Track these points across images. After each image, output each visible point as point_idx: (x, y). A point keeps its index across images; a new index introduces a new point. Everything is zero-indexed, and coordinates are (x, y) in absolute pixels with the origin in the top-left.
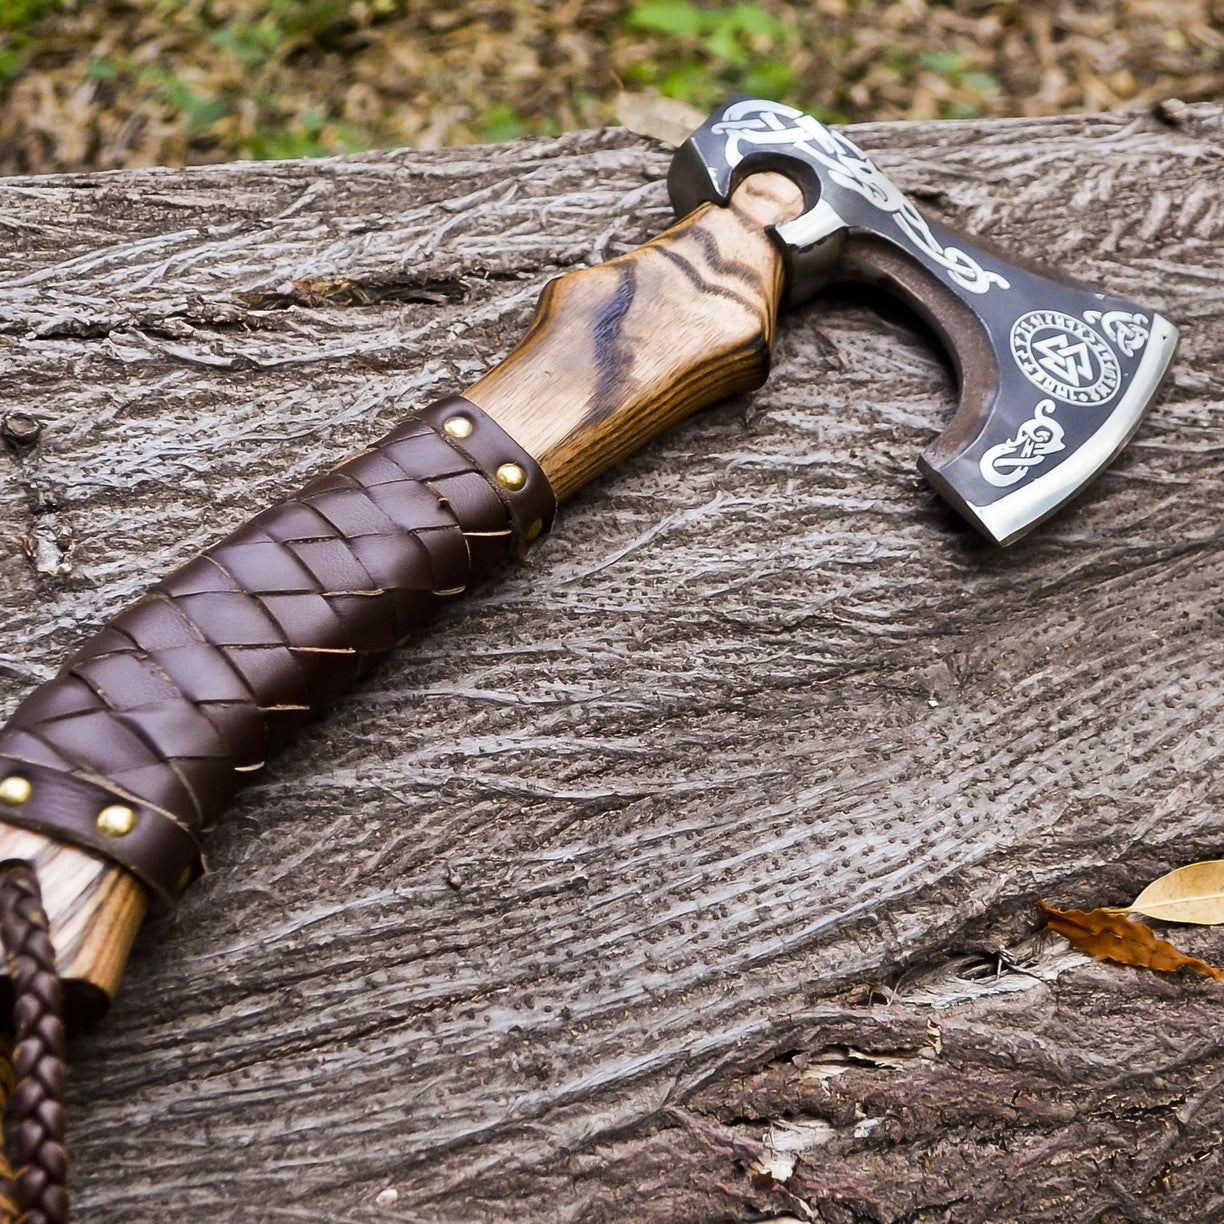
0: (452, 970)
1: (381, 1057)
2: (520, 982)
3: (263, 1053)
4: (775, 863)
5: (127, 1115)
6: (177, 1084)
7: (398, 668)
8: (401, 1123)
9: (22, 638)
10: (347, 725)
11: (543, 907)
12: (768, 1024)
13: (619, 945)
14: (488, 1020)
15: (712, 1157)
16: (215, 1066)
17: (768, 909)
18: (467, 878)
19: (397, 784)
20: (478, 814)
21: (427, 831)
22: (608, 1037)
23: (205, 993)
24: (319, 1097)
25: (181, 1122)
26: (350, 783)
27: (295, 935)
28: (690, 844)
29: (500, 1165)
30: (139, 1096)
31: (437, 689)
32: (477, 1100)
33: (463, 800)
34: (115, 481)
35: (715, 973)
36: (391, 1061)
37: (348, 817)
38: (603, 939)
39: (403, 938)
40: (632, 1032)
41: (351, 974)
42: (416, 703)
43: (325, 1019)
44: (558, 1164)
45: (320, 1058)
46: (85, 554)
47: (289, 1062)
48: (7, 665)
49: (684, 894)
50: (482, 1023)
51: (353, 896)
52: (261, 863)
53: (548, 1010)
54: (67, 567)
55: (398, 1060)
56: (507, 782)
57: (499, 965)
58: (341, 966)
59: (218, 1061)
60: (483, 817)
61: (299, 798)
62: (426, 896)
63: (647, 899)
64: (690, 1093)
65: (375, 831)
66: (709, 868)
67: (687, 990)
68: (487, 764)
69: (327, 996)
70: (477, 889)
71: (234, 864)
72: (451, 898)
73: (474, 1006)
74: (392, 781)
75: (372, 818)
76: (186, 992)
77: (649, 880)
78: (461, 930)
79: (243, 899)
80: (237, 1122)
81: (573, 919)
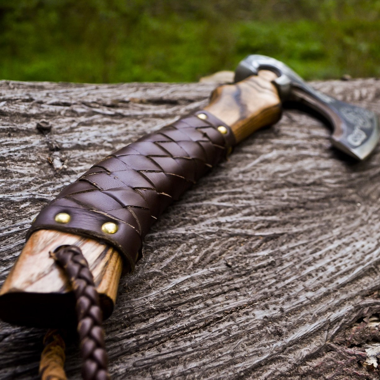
0: (236, 297)
1: (217, 334)
2: (262, 300)
3: (170, 337)
4: (335, 252)
5: (115, 370)
6: (135, 354)
7: (190, 196)
8: (231, 360)
9: (50, 189)
10: (177, 214)
11: (262, 272)
12: (353, 307)
13: (293, 283)
14: (254, 315)
15: (349, 361)
16: (151, 344)
17: (339, 267)
18: (233, 263)
19: (200, 232)
20: (230, 242)
21: (214, 248)
22: (299, 317)
23: (142, 313)
24: (195, 353)
25: (139, 370)
26: (184, 232)
27: (174, 288)
28: (305, 248)
29: (272, 374)
30: (119, 361)
31: (205, 203)
32: (258, 347)
33: (224, 237)
34: (80, 143)
35: (329, 290)
36: (221, 335)
37: (185, 244)
38: (287, 282)
39: (215, 287)
40: (307, 315)
41: (198, 302)
42: (200, 207)
43: (192, 320)
44: (294, 371)
45: (193, 336)
46: (71, 164)
47: (180, 339)
48: (45, 198)
49: (309, 264)
50: (252, 316)
51: (193, 272)
52: (155, 262)
53: (275, 309)
54: (65, 167)
55: (224, 334)
56: (238, 231)
57: (253, 294)
58: (193, 298)
59: (151, 342)
60: (232, 243)
61: (166, 238)
62: (220, 271)
63: (297, 267)
64: (333, 337)
65: (195, 249)
66: (314, 255)
67: (321, 298)
68: (229, 225)
69: (191, 311)
70: (238, 267)
71: (145, 262)
72: (229, 271)
73: (248, 310)
74: (198, 231)
75: (194, 244)
76: (134, 313)
77: (296, 260)
78: (236, 282)
79: (151, 276)
80: (163, 368)
81: (274, 275)
